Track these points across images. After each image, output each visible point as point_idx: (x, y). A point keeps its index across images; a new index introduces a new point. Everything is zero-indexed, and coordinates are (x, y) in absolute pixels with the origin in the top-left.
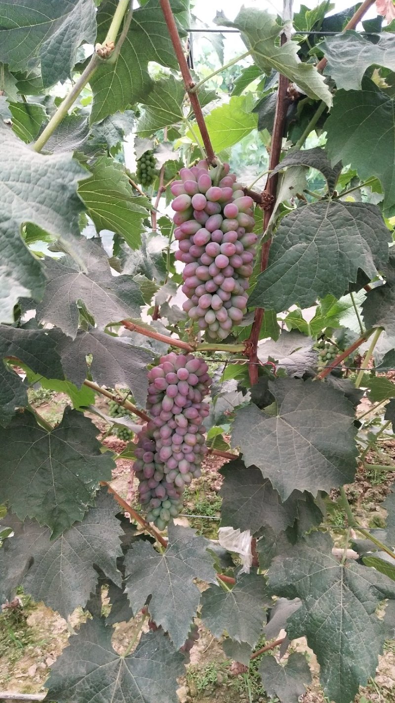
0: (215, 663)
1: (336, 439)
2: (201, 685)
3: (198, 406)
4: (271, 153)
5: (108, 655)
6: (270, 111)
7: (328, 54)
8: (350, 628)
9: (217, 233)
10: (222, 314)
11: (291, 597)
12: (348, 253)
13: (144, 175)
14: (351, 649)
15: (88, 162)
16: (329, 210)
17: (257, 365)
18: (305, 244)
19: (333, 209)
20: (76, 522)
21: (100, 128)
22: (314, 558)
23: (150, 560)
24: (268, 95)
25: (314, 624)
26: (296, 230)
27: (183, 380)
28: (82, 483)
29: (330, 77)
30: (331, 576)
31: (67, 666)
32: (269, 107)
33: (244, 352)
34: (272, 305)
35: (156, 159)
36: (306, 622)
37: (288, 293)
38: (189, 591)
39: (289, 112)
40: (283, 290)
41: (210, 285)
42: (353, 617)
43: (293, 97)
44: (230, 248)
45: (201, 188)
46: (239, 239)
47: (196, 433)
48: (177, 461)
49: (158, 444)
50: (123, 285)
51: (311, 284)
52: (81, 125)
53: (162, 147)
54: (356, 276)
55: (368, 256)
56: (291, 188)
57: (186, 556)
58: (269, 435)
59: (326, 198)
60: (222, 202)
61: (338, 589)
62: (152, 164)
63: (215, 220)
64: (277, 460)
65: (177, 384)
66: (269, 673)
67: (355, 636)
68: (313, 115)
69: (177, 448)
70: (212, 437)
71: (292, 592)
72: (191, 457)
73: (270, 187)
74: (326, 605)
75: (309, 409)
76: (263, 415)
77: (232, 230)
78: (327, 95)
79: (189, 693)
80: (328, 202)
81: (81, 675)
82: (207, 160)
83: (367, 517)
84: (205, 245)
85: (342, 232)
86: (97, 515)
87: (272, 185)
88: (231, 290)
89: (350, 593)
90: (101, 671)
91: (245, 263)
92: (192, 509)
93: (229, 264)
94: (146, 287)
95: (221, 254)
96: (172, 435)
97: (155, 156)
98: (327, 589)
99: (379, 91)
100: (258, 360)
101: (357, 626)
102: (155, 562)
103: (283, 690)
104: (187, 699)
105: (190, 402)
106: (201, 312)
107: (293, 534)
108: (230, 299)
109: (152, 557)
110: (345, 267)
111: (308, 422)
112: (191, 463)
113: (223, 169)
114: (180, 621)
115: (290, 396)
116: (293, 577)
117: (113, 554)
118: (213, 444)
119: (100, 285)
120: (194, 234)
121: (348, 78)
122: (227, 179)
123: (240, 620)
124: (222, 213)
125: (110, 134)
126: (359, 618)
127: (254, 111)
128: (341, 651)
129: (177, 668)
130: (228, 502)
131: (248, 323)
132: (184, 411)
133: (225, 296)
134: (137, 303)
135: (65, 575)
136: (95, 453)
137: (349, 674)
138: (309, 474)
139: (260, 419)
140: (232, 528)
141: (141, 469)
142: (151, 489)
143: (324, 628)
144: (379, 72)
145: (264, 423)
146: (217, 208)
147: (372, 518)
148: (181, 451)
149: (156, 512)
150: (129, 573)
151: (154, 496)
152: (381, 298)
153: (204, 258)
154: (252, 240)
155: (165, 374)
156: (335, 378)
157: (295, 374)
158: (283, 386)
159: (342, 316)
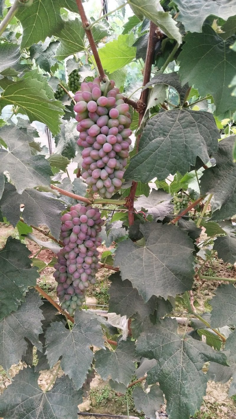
0: (108, 386)
1: (181, 263)
2: (99, 399)
3: (94, 239)
4: (144, 74)
5: (36, 391)
6: (145, 46)
7: (180, 6)
8: (186, 379)
9: (105, 128)
10: (108, 183)
11: (151, 358)
12: (191, 145)
13: (73, 85)
14: (186, 392)
15: (19, 75)
16: (180, 116)
17: (133, 213)
18: (162, 138)
19: (182, 115)
20: (13, 312)
21: (45, 54)
22: (165, 334)
23: (62, 334)
24: (144, 35)
25: (164, 376)
26: (157, 128)
27: (84, 223)
28: (17, 286)
29: (181, 23)
30: (176, 346)
31: (10, 397)
32: (143, 43)
33: (125, 205)
34: (139, 178)
35: (80, 75)
36: (159, 374)
37: (150, 171)
38: (87, 353)
39: (156, 48)
40: (147, 169)
41: (100, 163)
42: (188, 372)
43: (159, 37)
44: (113, 139)
45: (94, 97)
46: (119, 132)
47: (92, 257)
48: (79, 273)
49: (68, 263)
50: (39, 161)
51: (166, 165)
52: (17, 50)
53: (84, 68)
54: (195, 161)
55: (204, 148)
56: (156, 99)
57: (86, 331)
58: (138, 259)
59: (178, 107)
60: (108, 107)
61: (179, 354)
62: (78, 78)
63: (103, 119)
64: (142, 276)
65: (80, 225)
66: (139, 397)
67: (189, 384)
68: (172, 50)
69: (80, 265)
70: (104, 257)
71: (151, 355)
72: (89, 271)
73: (143, 98)
74: (171, 364)
75: (165, 243)
76: (135, 246)
77: (115, 126)
78: (177, 35)
79: (91, 405)
80: (179, 110)
81: (18, 403)
82: (99, 77)
83: (203, 299)
84: (97, 136)
85: (187, 131)
86: (27, 307)
87: (144, 96)
88: (113, 167)
89: (187, 358)
90: (31, 400)
91: (123, 149)
92: (98, 292)
93: (113, 149)
94: (61, 161)
95: (107, 142)
96: (76, 257)
97: (79, 73)
98: (172, 354)
99: (216, 35)
100: (134, 209)
101: (190, 378)
102: (66, 335)
103: (146, 407)
104: (90, 408)
105: (88, 237)
106: (94, 181)
107: (154, 318)
108: (114, 173)
109: (63, 332)
110: (188, 155)
111: (164, 252)
112: (89, 275)
113: (110, 84)
114: (80, 372)
115: (153, 234)
116: (152, 346)
117: (37, 331)
118: (105, 261)
119: (22, 161)
120: (89, 128)
121: (194, 24)
122: (112, 91)
123: (119, 370)
124: (108, 114)
125: (51, 58)
126: (192, 373)
127: (134, 45)
128: (180, 394)
129: (78, 399)
130: (114, 298)
131: (128, 186)
132: (84, 242)
133: (110, 171)
134: (47, 174)
135: (6, 344)
136: (27, 267)
137: (184, 407)
138: (163, 285)
139: (133, 249)
140: (115, 313)
141: (58, 276)
142: (65, 289)
143: (170, 379)
144: (217, 22)
145: (135, 251)
146: (105, 111)
147: (206, 300)
148: (83, 267)
149: (68, 303)
150: (48, 342)
151: (66, 293)
152: (212, 175)
153: (96, 145)
154: (129, 133)
155: (73, 218)
156: (184, 220)
157: (158, 218)
158: (149, 227)
159: (190, 182)
